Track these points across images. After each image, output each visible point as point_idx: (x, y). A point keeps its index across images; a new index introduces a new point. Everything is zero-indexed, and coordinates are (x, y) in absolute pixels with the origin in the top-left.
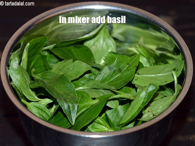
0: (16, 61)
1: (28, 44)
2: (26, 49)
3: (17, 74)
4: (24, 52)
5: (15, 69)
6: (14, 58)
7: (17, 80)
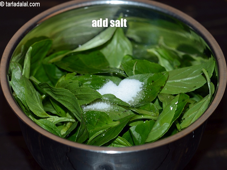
0: (18, 70)
1: (31, 48)
2: (28, 54)
3: (21, 86)
4: (26, 58)
5: (18, 79)
6: (16, 66)
7: (21, 92)
